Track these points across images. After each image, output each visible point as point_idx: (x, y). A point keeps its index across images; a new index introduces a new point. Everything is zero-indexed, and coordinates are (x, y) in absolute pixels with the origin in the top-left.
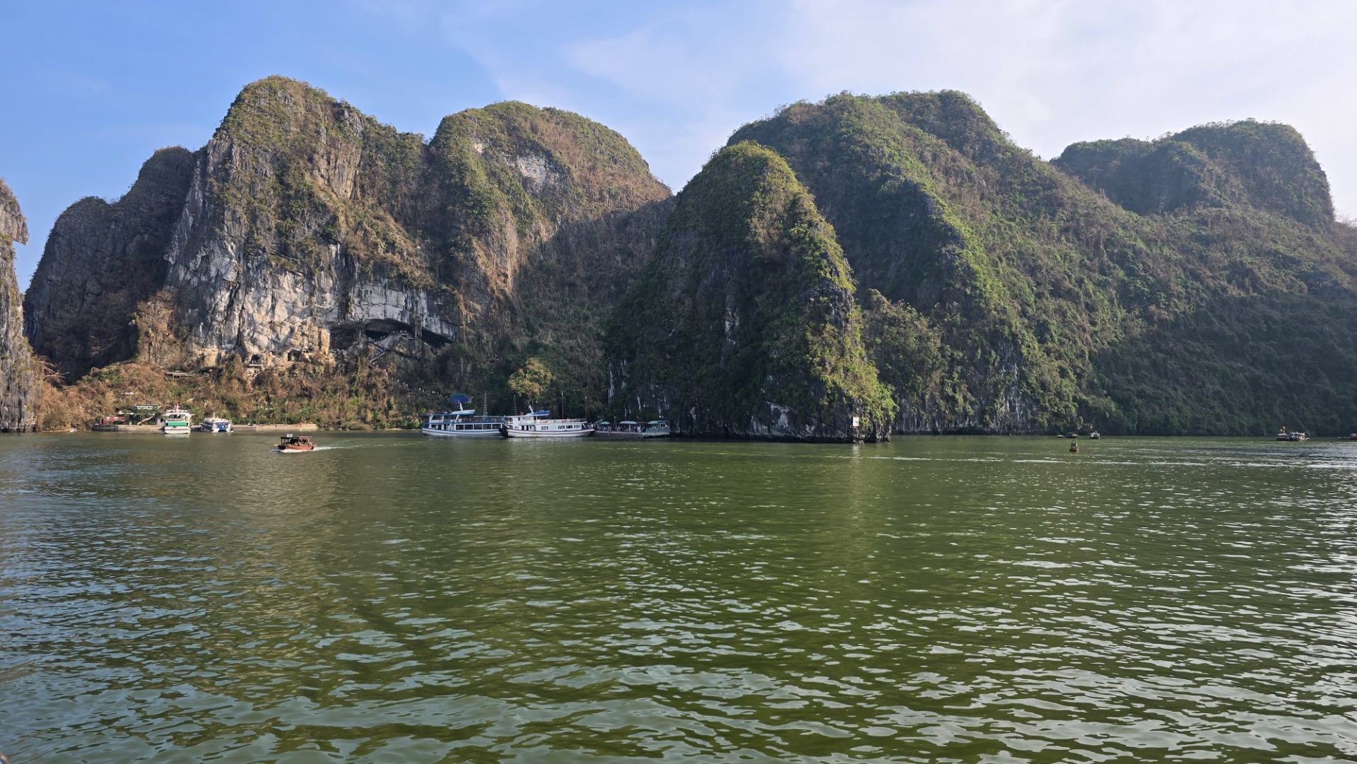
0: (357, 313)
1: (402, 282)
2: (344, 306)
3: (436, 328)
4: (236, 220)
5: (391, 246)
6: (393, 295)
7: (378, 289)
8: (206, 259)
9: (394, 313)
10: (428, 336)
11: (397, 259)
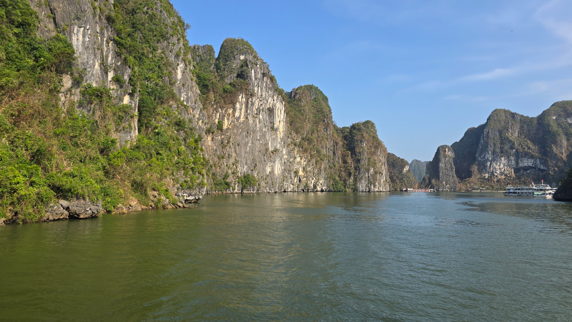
0: (521, 165)
1: (532, 157)
2: (517, 163)
3: (542, 168)
4: (491, 146)
5: (529, 148)
6: (530, 160)
7: (526, 159)
8: (485, 155)
9: (530, 164)
10: (540, 169)
11: (531, 151)
